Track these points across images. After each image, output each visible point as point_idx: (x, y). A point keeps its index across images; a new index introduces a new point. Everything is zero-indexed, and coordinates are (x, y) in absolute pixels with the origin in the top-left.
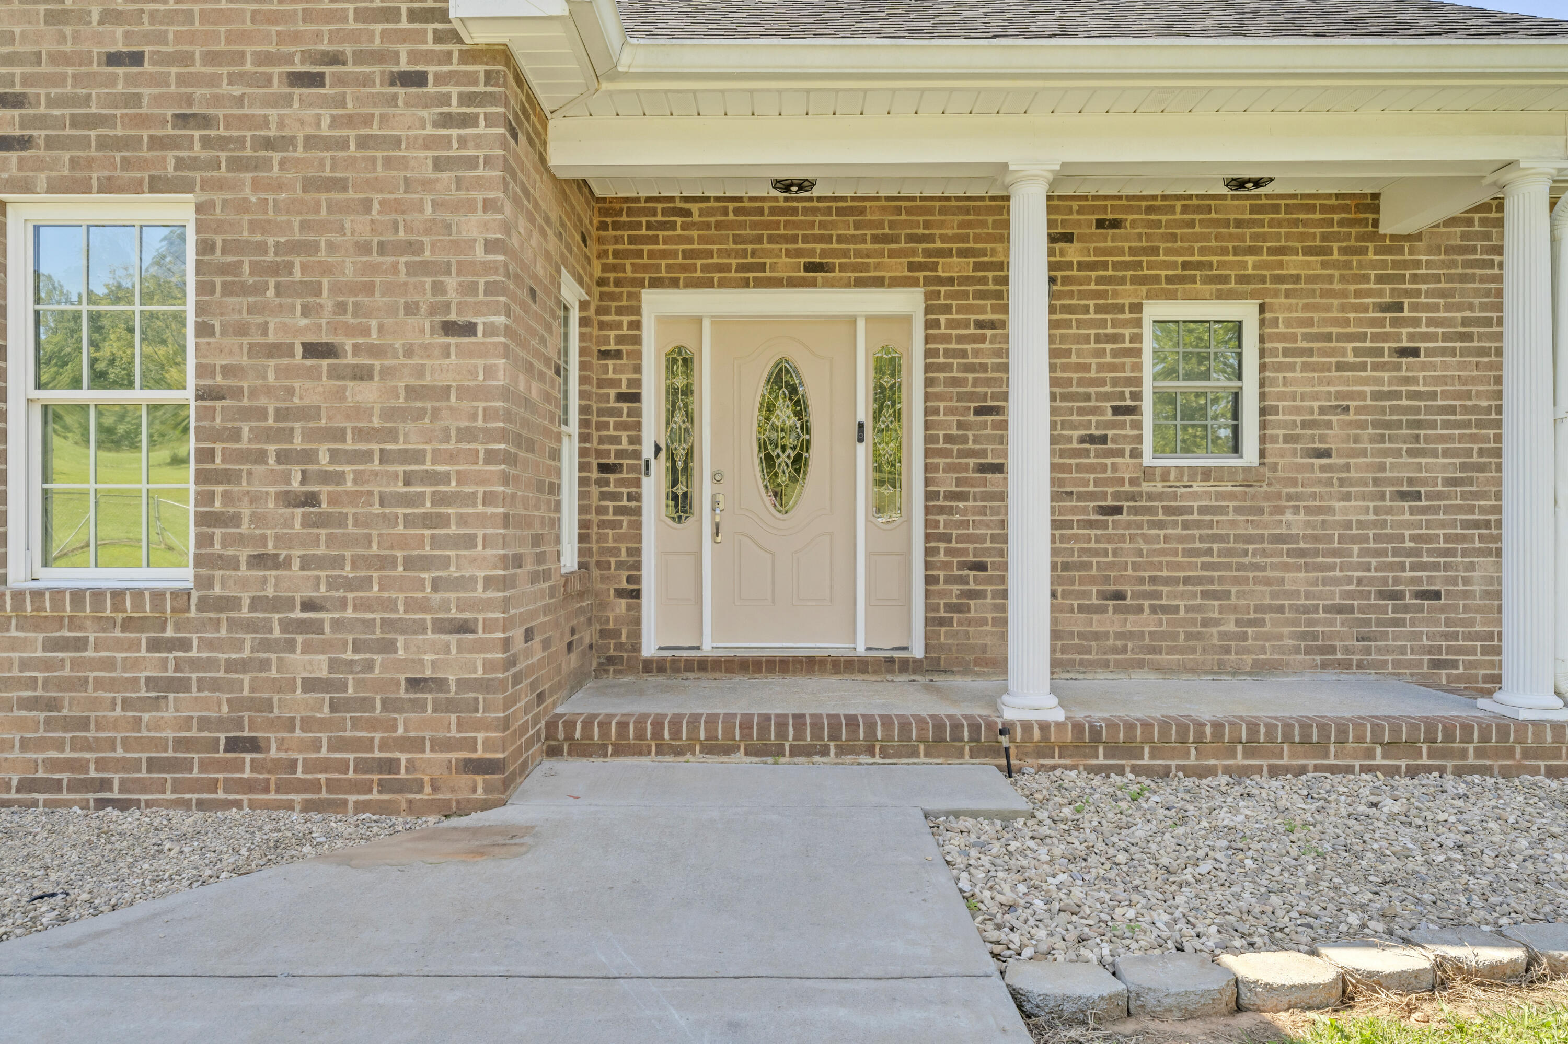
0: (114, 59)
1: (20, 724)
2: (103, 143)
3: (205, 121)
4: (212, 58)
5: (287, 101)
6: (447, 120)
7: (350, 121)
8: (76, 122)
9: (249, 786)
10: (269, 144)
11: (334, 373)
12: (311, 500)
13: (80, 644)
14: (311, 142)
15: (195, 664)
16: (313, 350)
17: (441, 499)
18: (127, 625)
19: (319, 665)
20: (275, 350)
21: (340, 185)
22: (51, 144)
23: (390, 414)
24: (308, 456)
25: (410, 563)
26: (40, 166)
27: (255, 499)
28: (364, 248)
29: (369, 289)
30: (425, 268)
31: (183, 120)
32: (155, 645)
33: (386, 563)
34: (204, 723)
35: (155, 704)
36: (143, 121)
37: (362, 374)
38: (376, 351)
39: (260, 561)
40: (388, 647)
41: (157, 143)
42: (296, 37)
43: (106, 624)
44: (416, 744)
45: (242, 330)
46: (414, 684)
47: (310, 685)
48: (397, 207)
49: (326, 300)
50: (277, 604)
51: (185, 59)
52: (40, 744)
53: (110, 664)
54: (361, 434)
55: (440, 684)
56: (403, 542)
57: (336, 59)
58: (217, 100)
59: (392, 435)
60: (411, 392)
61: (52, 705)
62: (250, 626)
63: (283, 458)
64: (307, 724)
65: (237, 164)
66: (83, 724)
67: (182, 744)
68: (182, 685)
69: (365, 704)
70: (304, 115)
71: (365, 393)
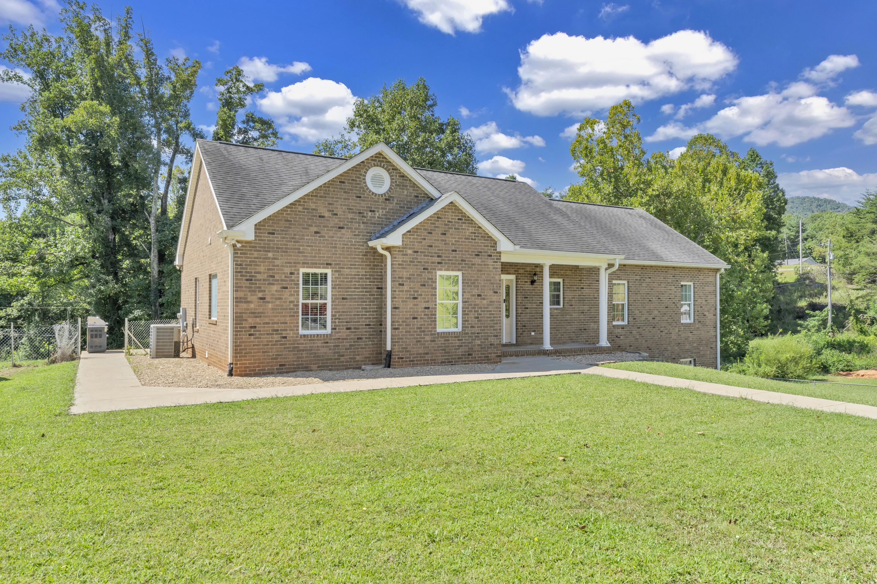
0: (453, 251)
1: (441, 353)
2: (452, 264)
3: (465, 261)
4: (466, 251)
5: (474, 258)
6: (495, 262)
7: (483, 262)
8: (448, 260)
9: (470, 361)
10: (473, 264)
11: (481, 299)
12: (478, 318)
13: (449, 340)
14: (478, 264)
15: (464, 343)
17: (494, 317)
18: (455, 337)
19: (479, 342)
20: (474, 295)
21: (481, 271)
22: (445, 263)
23: (488, 305)
24: (478, 311)
25: (490, 327)
26: (443, 267)
27: (471, 317)
28: (484, 280)
29: (485, 286)
30: (492, 283)
31: (462, 260)
32: (459, 340)
33: (487, 327)
34: (465, 352)
35: (458, 349)
36: (457, 260)
37: (484, 299)
38: (486, 296)
39: (472, 327)
40: (487, 339)
41: (459, 264)
42: (476, 249)
43: (452, 337)
44: (491, 353)
45: (469, 292)
46: (491, 345)
47: (478, 345)
49: (480, 288)
50: (474, 333)
51: (462, 251)
52: (444, 356)
53: (452, 343)
54: (484, 308)
55: (494, 344)
56: (489, 324)
57: (481, 252)
58: (466, 258)
59: (488, 308)
60: (490, 302)
61: (445, 350)
62: (470, 337)
63: (475, 311)
64: (478, 351)
65: (469, 267)
66: (449, 353)
67: (462, 355)
68: (462, 346)
69: (485, 348)
70: (477, 260)
71: (485, 302)
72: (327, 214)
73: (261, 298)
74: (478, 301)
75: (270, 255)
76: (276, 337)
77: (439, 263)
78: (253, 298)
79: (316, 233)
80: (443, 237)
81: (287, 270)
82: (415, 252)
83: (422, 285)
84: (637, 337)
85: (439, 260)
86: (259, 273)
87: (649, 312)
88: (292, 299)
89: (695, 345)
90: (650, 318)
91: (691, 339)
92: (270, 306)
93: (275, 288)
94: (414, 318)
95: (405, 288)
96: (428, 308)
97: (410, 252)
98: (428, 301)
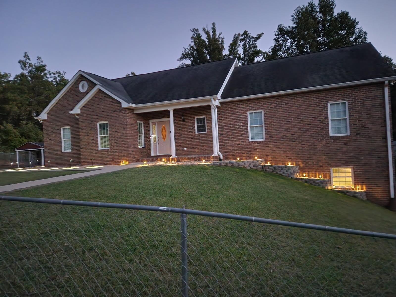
0: (103, 112)
3: (108, 116)
5: (113, 114)
7: (117, 114)
10: (112, 117)
12: (116, 142)
13: (103, 154)
14: (115, 116)
15: (110, 154)
16: (116, 131)
17: (124, 142)
20: (114, 131)
21: (117, 119)
23: (121, 136)
24: (116, 139)
25: (123, 146)
27: (113, 142)
28: (118, 124)
29: (119, 126)
30: (122, 125)
32: (108, 153)
33: (121, 146)
34: (111, 159)
35: (108, 157)
37: (119, 133)
38: (120, 131)
39: (113, 147)
43: (105, 152)
46: (123, 155)
47: (117, 156)
48: (120, 120)
49: (116, 128)
50: (115, 150)
51: (107, 111)
53: (105, 155)
54: (119, 137)
55: (125, 155)
58: (109, 114)
60: (122, 134)
61: (102, 158)
62: (113, 152)
63: (114, 139)
70: (115, 114)
71: (119, 134)
72: (67, 105)
73: (50, 140)
74: (116, 134)
75: (52, 123)
76: (55, 153)
77: (97, 118)
78: (48, 140)
79: (64, 113)
80: (98, 106)
81: (57, 128)
82: (87, 115)
83: (91, 129)
84: (275, 149)
85: (96, 117)
86: (49, 130)
87: (288, 130)
88: (58, 139)
89: (352, 154)
90: (289, 135)
91: (345, 150)
92: (53, 142)
93: (54, 135)
94: (88, 144)
95: (84, 131)
96: (93, 139)
97: (85, 115)
98: (93, 136)
